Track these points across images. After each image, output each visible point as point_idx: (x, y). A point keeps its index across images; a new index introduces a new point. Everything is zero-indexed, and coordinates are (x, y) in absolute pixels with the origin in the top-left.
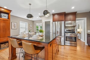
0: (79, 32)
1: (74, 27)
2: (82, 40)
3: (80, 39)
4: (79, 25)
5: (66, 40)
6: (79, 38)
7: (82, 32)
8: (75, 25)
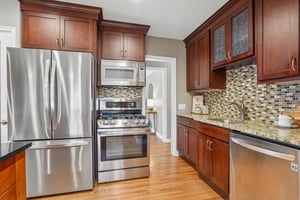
0: (152, 109)
1: (139, 88)
2: (162, 136)
3: (154, 134)
4: (151, 85)
5: (104, 158)
6: (153, 131)
7: (160, 108)
8: (141, 80)
